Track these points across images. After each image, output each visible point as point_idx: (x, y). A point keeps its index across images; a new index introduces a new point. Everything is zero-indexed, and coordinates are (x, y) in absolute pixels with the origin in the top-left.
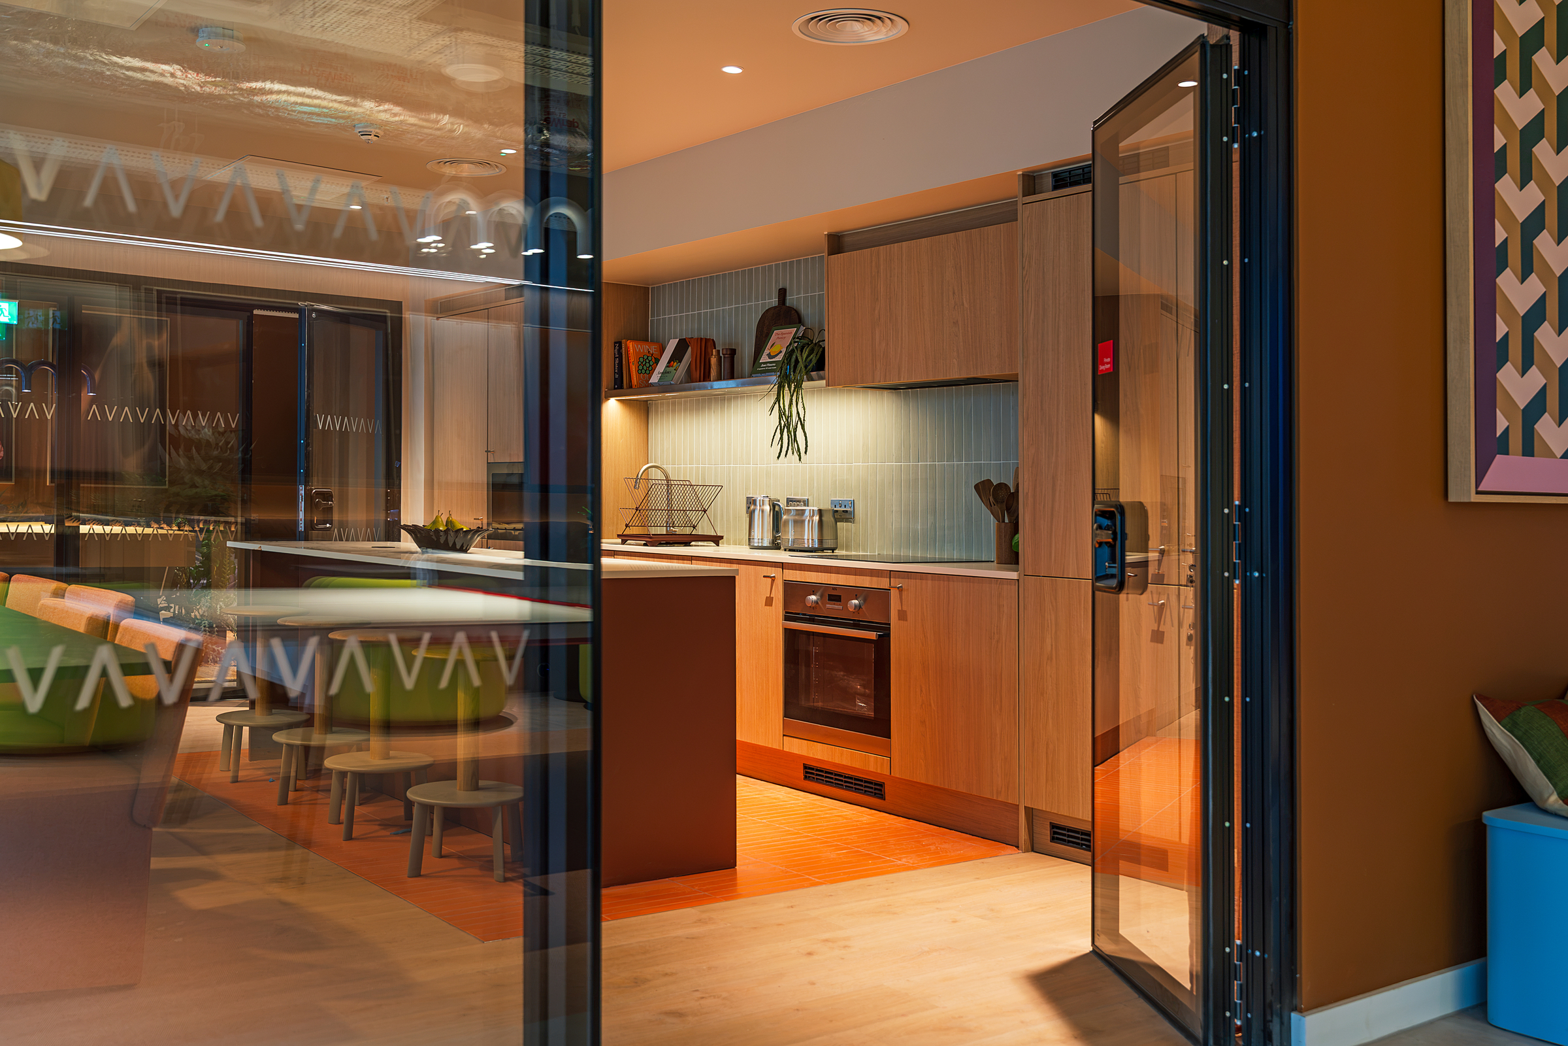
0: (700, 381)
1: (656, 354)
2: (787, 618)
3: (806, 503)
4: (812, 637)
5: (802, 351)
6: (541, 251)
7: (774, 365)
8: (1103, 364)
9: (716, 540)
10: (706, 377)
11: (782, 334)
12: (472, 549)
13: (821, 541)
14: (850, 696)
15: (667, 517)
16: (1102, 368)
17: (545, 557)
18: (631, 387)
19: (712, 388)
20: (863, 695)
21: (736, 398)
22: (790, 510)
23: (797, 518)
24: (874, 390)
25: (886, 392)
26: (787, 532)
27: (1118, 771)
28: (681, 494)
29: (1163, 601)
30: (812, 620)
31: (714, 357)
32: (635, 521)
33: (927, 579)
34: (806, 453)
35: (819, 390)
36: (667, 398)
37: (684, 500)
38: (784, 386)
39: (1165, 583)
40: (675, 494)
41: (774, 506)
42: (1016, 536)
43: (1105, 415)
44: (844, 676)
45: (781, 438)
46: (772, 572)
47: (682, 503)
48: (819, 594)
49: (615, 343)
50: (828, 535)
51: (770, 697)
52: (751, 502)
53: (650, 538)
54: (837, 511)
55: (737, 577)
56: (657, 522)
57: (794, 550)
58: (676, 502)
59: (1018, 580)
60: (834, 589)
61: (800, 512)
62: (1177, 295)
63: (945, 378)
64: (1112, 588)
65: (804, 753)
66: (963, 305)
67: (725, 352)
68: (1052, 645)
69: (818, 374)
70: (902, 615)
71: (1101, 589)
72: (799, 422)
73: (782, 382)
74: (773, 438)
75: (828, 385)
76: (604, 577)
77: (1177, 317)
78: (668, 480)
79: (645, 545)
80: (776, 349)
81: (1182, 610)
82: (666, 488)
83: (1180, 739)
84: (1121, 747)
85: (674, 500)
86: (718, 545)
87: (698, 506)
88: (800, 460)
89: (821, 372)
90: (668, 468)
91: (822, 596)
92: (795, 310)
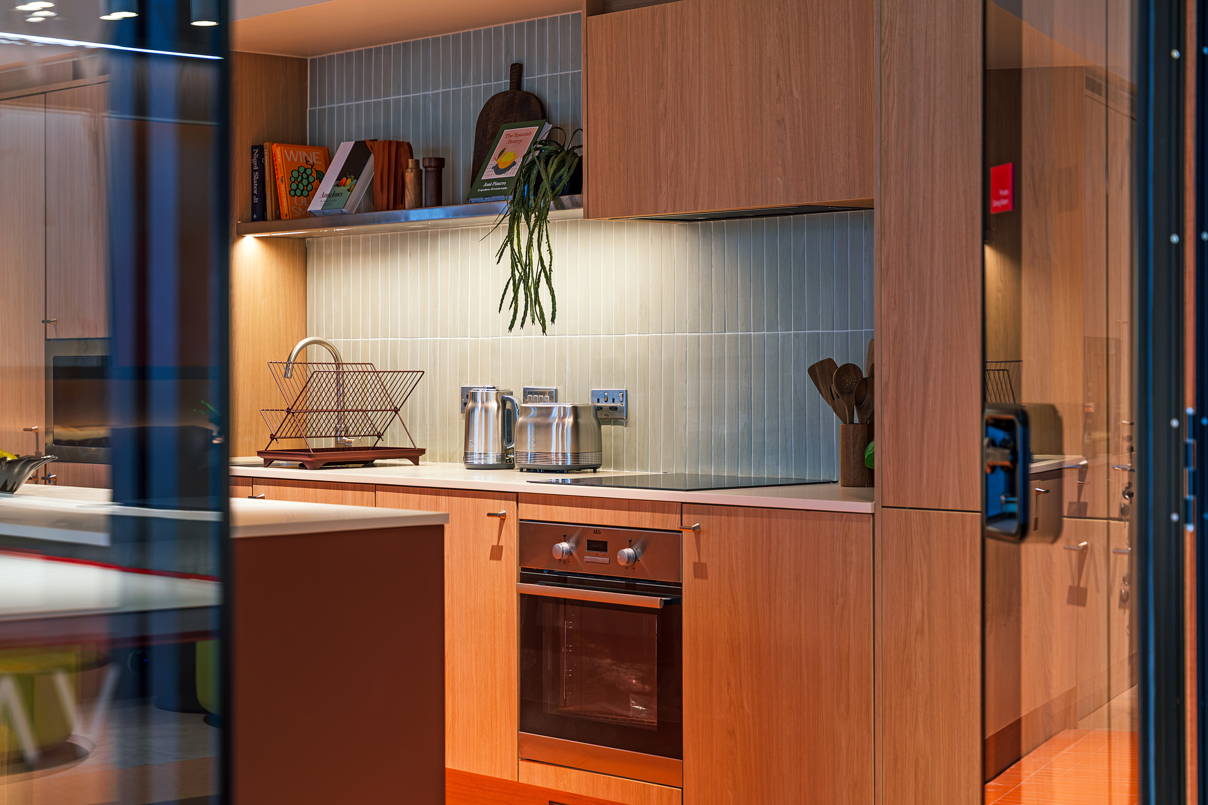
0: (388, 209)
1: (319, 164)
2: (524, 579)
3: (553, 396)
4: (562, 606)
5: (546, 164)
6: (133, 15)
7: (504, 183)
8: (999, 198)
9: (414, 455)
10: (398, 202)
11: (517, 135)
12: (24, 487)
13: (576, 455)
14: (621, 695)
15: (336, 421)
16: (996, 203)
17: (142, 498)
18: (278, 217)
19: (407, 219)
20: (641, 693)
21: (445, 234)
22: (529, 408)
23: (539, 420)
24: (658, 224)
25: (675, 225)
26: (523, 443)
27: (1019, 788)
28: (359, 386)
29: (1085, 543)
30: (562, 580)
31: (409, 170)
32: (287, 429)
33: (736, 515)
34: (553, 320)
35: (574, 222)
36: (338, 234)
37: (363, 394)
38: (519, 218)
39: (1088, 515)
40: (349, 386)
41: (503, 401)
42: (871, 445)
43: (1000, 248)
44: (612, 665)
45: (515, 299)
46: (502, 507)
47: (360, 399)
48: (573, 539)
49: (253, 147)
50: (586, 445)
51: (498, 701)
52: (468, 395)
53: (310, 456)
54: (600, 408)
55: (447, 527)
56: (321, 430)
57: (535, 471)
58: (351, 399)
59: (873, 514)
60: (596, 532)
61: (544, 411)
62: (1107, 67)
63: (764, 206)
64: (1010, 535)
65: (551, 785)
66: (792, 94)
67: (427, 164)
68: (923, 612)
69: (571, 200)
70: (700, 571)
71: (994, 536)
72: (543, 274)
73: (516, 211)
74: (503, 298)
75: (587, 216)
76: (239, 535)
77: (1107, 98)
78: (338, 364)
79: (302, 466)
80: (506, 160)
81: (1112, 555)
82: (335, 376)
83: (1109, 732)
84: (1024, 749)
85: (348, 395)
86: (417, 464)
87: (386, 403)
88: (544, 331)
89: (577, 196)
90: (338, 342)
91: (577, 543)
92: (537, 98)
